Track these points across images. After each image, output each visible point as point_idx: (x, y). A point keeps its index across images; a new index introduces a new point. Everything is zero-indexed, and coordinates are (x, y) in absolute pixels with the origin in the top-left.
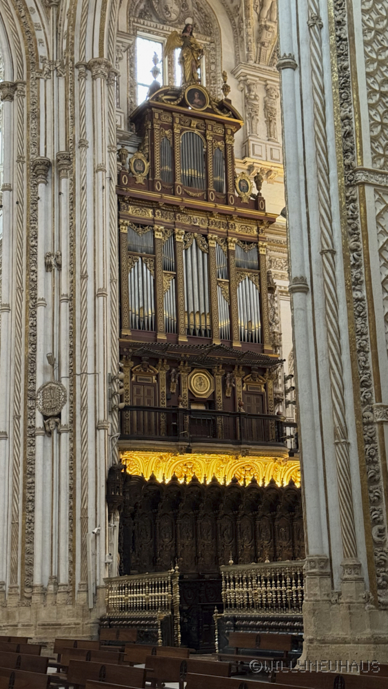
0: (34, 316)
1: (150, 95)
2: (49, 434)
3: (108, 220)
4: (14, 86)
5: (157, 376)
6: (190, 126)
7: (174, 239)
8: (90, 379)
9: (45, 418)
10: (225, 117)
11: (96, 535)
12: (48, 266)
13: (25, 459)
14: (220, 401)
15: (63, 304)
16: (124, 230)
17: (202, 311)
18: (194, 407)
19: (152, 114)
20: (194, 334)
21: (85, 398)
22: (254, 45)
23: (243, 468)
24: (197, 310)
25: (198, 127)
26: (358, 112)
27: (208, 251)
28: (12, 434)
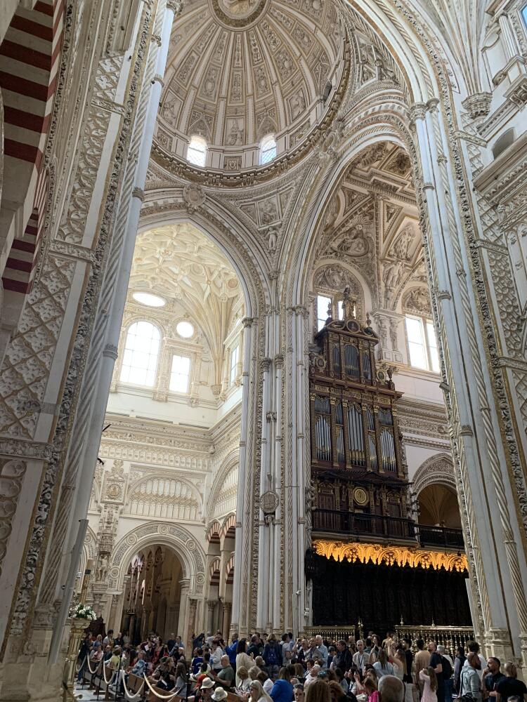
0: (259, 449)
1: (326, 325)
2: (268, 525)
3: (304, 393)
4: (251, 320)
5: (334, 490)
6: (349, 341)
7: (342, 405)
8: (294, 489)
9: (265, 514)
10: (369, 337)
11: (298, 595)
12: (268, 419)
13: (252, 541)
14: (373, 508)
15: (277, 442)
17: (360, 450)
18: (356, 511)
19: (328, 335)
20: (355, 464)
21: (290, 502)
22: (383, 299)
23: (388, 554)
24: (356, 448)
25: (353, 342)
26: (496, 324)
27: (362, 413)
28: (244, 524)
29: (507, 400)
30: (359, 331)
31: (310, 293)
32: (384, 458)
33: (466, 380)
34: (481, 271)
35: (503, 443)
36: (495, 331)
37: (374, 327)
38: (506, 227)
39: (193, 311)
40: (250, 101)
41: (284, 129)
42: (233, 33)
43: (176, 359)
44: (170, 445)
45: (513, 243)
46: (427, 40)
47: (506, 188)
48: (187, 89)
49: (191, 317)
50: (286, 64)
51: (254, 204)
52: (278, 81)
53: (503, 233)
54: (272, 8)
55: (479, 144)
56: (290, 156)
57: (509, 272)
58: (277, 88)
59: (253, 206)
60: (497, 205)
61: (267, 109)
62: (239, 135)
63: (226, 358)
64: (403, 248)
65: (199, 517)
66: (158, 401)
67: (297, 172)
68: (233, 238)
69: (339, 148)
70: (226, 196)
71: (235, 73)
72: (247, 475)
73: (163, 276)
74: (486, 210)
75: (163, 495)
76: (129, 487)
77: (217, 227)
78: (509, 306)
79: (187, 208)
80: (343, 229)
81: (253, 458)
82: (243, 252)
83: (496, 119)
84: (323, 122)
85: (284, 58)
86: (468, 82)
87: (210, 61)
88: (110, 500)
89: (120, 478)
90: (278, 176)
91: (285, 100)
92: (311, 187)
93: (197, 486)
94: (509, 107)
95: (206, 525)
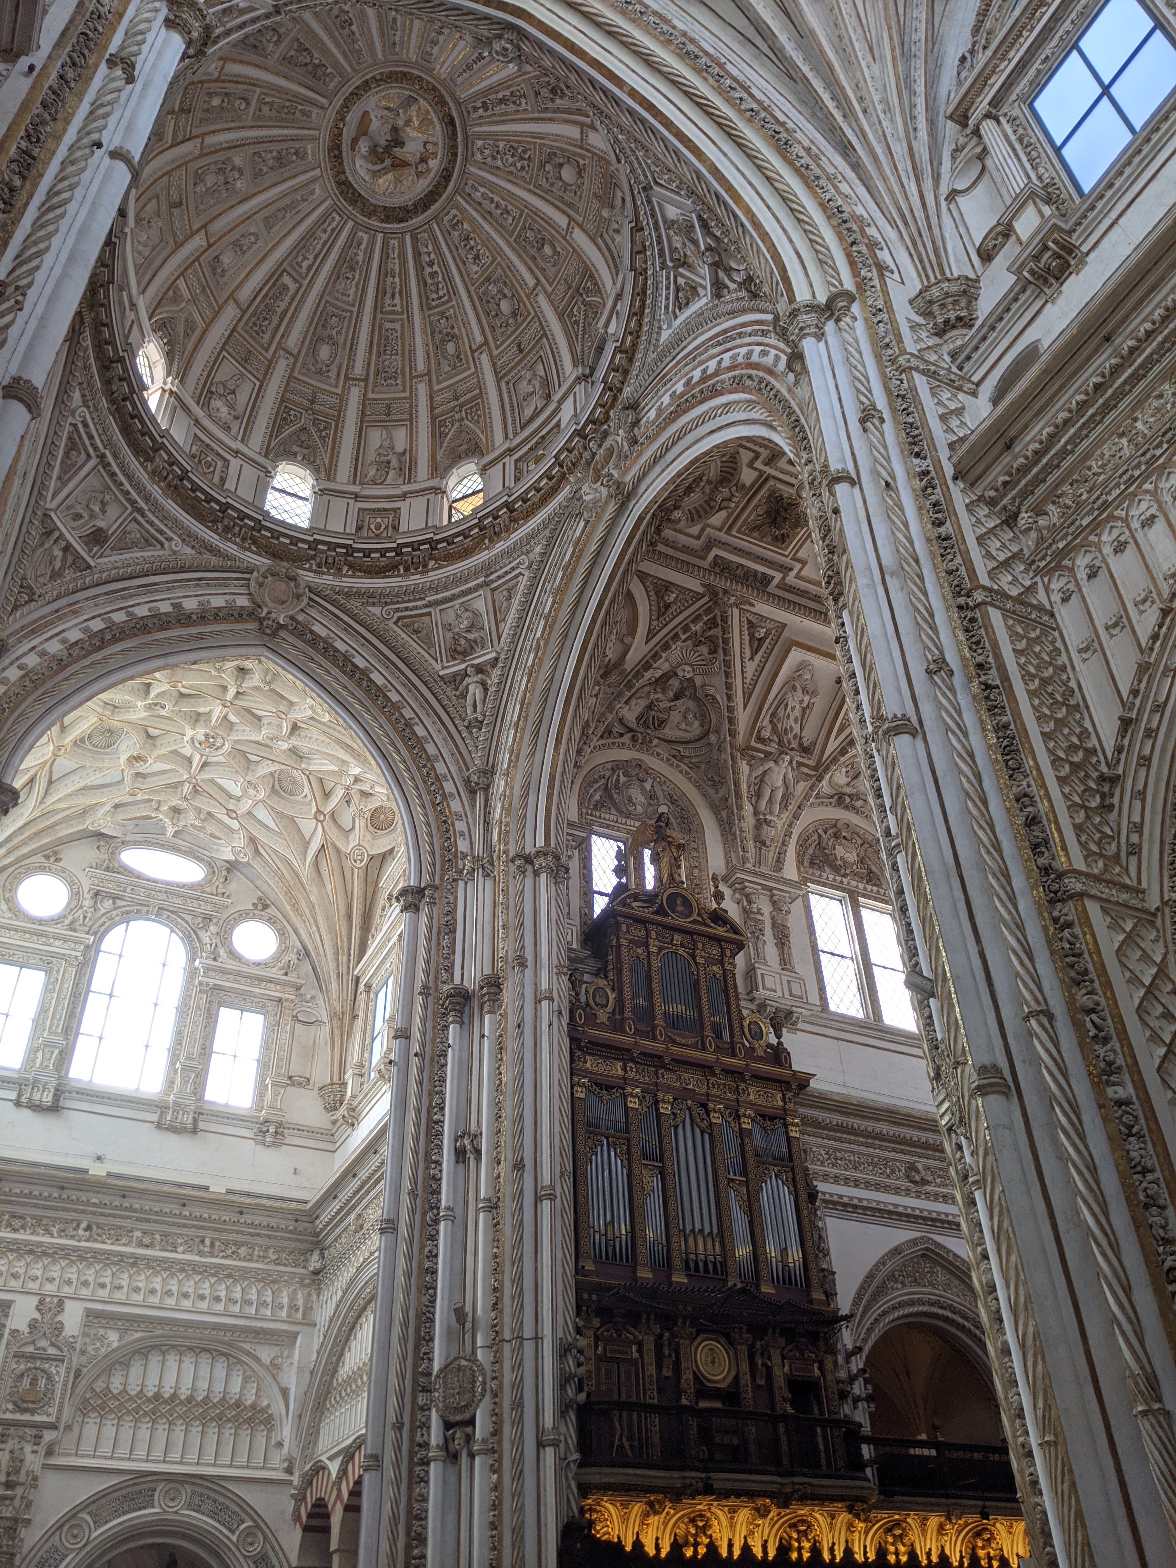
0: (434, 1238)
1: (610, 902)
2: (454, 1457)
3: (557, 1076)
4: (419, 892)
5: (640, 1345)
6: (671, 943)
7: (657, 1109)
8: (529, 1347)
9: (448, 1425)
10: (721, 931)
12: (460, 1155)
13: (409, 1509)
14: (748, 1394)
15: (481, 1215)
16: (581, 1094)
17: (707, 1230)
18: (703, 1404)
19: (618, 925)
20: (697, 1269)
21: (518, 1385)
22: (751, 844)
23: (794, 1526)
24: (698, 1226)
25: (682, 945)
26: (1044, 786)
27: (710, 1130)
28: (389, 1456)
29: (1097, 985)
30: (695, 916)
31: (571, 824)
32: (772, 1250)
33: (978, 941)
34: (991, 660)
35: (1101, 1107)
36: (1043, 806)
37: (731, 908)
38: (1042, 564)
39: (276, 891)
40: (422, 389)
41: (500, 443)
42: (380, 236)
43: (227, 1016)
44: (200, 1253)
45: (1065, 600)
46: (818, 178)
47: (1035, 470)
48: (269, 355)
49: (272, 910)
50: (505, 306)
51: (429, 614)
52: (486, 343)
53: (1038, 579)
54: (470, 182)
55: (959, 389)
56: (515, 501)
57: (1064, 668)
58: (485, 358)
59: (426, 619)
60: (1016, 515)
61: (461, 406)
62: (394, 463)
63: (361, 1014)
64: (791, 722)
65: (277, 1459)
66: (173, 1129)
67: (533, 536)
68: (375, 693)
69: (627, 470)
70: (359, 594)
71: (388, 325)
72: (398, 1315)
73: (201, 802)
74: (991, 525)
75: (174, 1396)
76: (78, 1374)
77: (338, 667)
78: (1073, 748)
79: (261, 621)
80: (648, 675)
81: (415, 1264)
82: (401, 726)
83: (993, 328)
84: (589, 421)
85: (500, 291)
86: (921, 261)
87: (326, 297)
88: (18, 1416)
89: (51, 1351)
90: (487, 548)
91: (503, 384)
92: (567, 567)
93: (274, 1367)
94: (1023, 298)
95: (296, 1479)
